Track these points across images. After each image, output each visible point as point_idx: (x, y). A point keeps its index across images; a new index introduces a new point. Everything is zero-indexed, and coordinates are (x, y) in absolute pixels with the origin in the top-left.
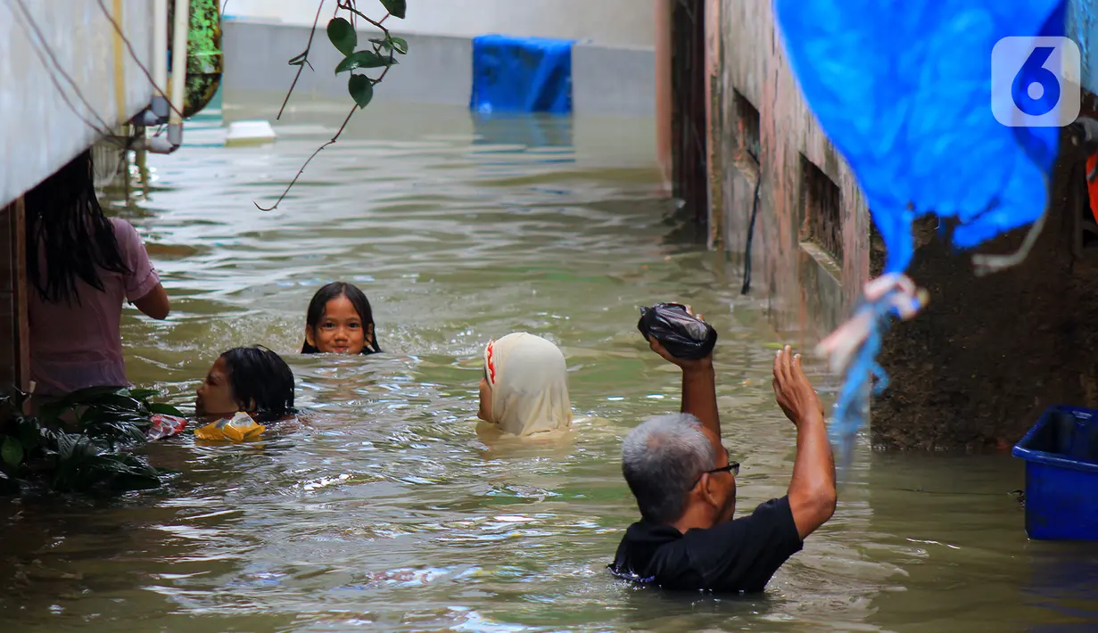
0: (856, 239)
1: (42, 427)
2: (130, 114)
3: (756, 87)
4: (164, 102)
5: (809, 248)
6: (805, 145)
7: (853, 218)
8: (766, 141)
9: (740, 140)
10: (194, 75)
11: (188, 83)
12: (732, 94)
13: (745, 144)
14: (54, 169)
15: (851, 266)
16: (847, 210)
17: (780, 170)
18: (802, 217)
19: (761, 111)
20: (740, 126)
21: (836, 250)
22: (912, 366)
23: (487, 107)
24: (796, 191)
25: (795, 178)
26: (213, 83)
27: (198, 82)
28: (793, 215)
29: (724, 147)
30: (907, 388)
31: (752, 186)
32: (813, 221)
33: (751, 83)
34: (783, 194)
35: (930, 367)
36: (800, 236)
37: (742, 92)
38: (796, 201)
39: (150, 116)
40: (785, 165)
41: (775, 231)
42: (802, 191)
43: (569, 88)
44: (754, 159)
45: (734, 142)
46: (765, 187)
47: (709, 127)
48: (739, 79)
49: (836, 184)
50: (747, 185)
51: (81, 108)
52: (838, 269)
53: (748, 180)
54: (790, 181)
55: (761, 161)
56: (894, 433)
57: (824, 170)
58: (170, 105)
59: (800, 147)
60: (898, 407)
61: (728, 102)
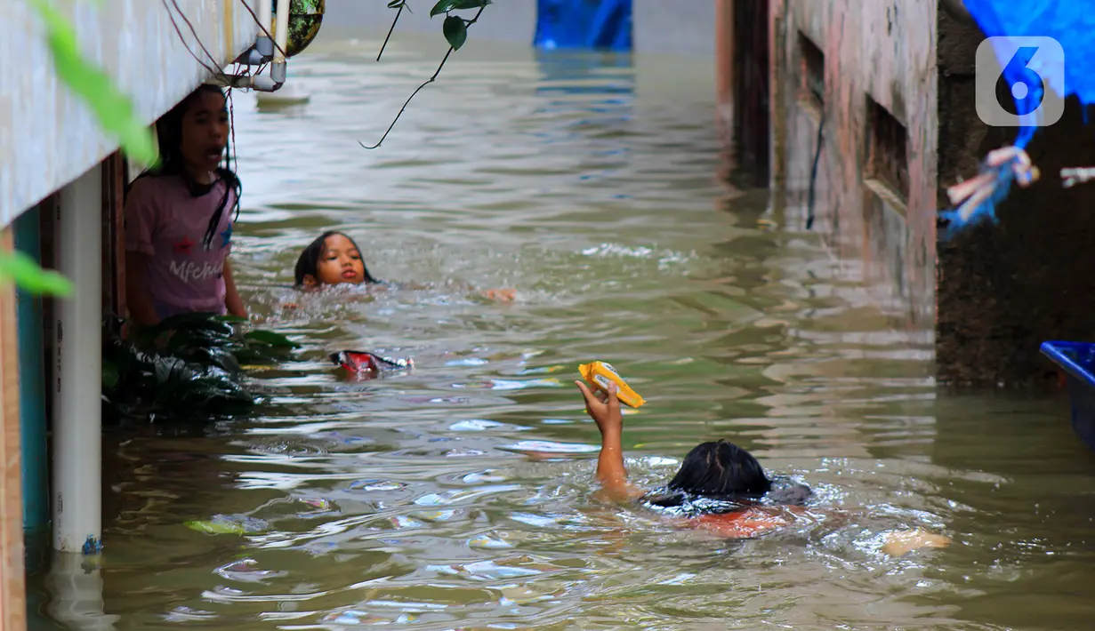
0: (923, 178)
1: (139, 351)
2: (238, 54)
3: (821, 29)
4: (268, 41)
5: (874, 185)
6: (871, 86)
7: (919, 157)
8: (831, 81)
9: (803, 80)
10: (297, 16)
11: (291, 24)
12: (796, 36)
13: (808, 83)
14: (170, 107)
15: (917, 204)
16: (914, 149)
17: (845, 109)
18: (867, 155)
19: (826, 52)
20: (804, 67)
21: (902, 188)
22: (977, 301)
23: (550, 44)
24: (861, 131)
25: (861, 118)
26: (314, 23)
27: (300, 22)
28: (858, 154)
29: (788, 87)
30: (973, 322)
31: (816, 125)
32: (878, 159)
33: (815, 26)
34: (848, 133)
35: (993, 301)
36: (865, 174)
37: (807, 34)
38: (861, 141)
39: (255, 55)
40: (850, 104)
41: (839, 169)
42: (867, 129)
43: (630, 26)
44: (818, 99)
45: (797, 82)
46: (830, 126)
47: (772, 67)
48: (803, 22)
49: (904, 124)
50: (810, 124)
51: (194, 47)
52: (903, 206)
53: (812, 119)
54: (855, 120)
55: (826, 99)
56: (958, 365)
57: (890, 110)
58: (274, 44)
59: (866, 88)
60: (962, 340)
61: (791, 44)
